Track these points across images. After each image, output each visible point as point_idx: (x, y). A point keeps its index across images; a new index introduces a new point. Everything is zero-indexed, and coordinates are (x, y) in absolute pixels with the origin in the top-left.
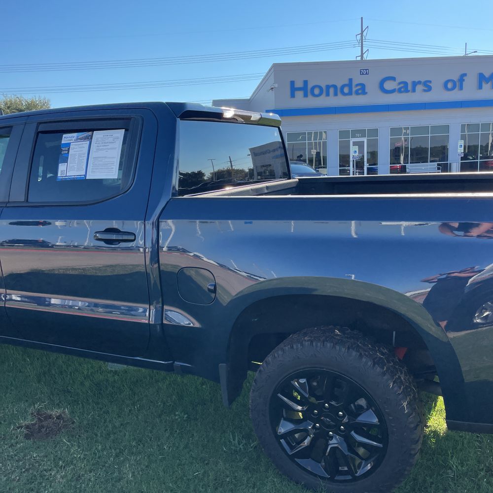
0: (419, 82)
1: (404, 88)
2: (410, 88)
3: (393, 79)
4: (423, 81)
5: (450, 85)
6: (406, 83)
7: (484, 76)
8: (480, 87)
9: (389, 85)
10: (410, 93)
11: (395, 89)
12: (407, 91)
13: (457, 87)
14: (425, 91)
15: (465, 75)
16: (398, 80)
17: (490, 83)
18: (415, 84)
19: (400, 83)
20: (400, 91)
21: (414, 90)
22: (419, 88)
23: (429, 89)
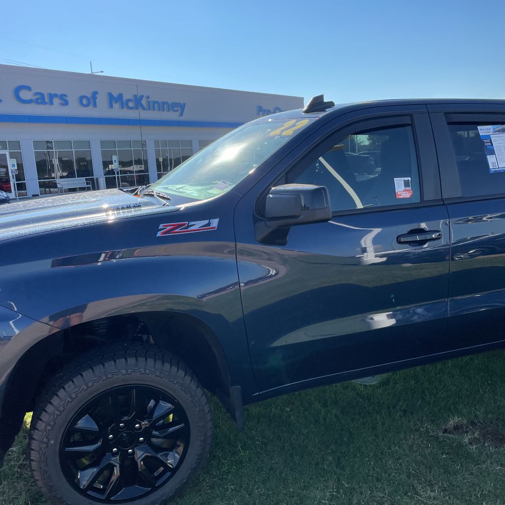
0: (56, 95)
1: (40, 99)
2: (47, 100)
3: (29, 88)
4: (59, 93)
5: (85, 102)
6: (42, 95)
7: (113, 96)
8: (111, 106)
9: (24, 94)
10: (47, 106)
11: (32, 99)
12: (45, 103)
13: (91, 105)
14: (62, 105)
15: (96, 93)
16: (34, 90)
17: (118, 103)
18: (52, 96)
19: (36, 94)
20: (37, 102)
21: (52, 103)
22: (56, 101)
23: (66, 103)
